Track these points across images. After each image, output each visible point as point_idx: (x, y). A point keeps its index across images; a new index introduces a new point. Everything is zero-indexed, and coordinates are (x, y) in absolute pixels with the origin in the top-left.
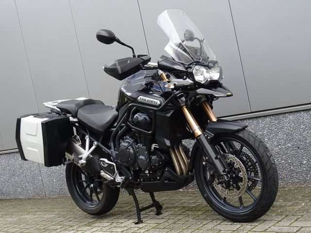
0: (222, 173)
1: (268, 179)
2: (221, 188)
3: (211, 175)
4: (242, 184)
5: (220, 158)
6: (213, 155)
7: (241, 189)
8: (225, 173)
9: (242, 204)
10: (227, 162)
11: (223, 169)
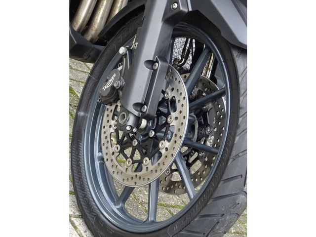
0: (131, 108)
1: (202, 213)
2: (112, 130)
3: (113, 88)
4: (151, 167)
5: (155, 71)
6: (149, 50)
7: (138, 174)
8: (136, 113)
9: (124, 201)
10: (163, 92)
11: (140, 100)
